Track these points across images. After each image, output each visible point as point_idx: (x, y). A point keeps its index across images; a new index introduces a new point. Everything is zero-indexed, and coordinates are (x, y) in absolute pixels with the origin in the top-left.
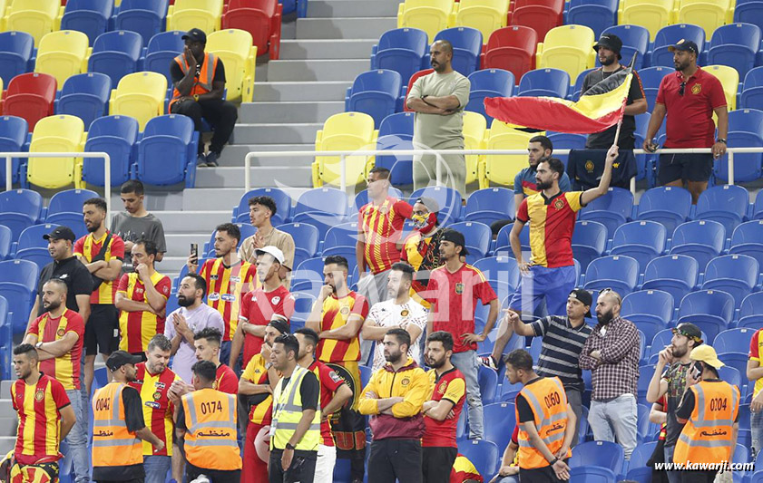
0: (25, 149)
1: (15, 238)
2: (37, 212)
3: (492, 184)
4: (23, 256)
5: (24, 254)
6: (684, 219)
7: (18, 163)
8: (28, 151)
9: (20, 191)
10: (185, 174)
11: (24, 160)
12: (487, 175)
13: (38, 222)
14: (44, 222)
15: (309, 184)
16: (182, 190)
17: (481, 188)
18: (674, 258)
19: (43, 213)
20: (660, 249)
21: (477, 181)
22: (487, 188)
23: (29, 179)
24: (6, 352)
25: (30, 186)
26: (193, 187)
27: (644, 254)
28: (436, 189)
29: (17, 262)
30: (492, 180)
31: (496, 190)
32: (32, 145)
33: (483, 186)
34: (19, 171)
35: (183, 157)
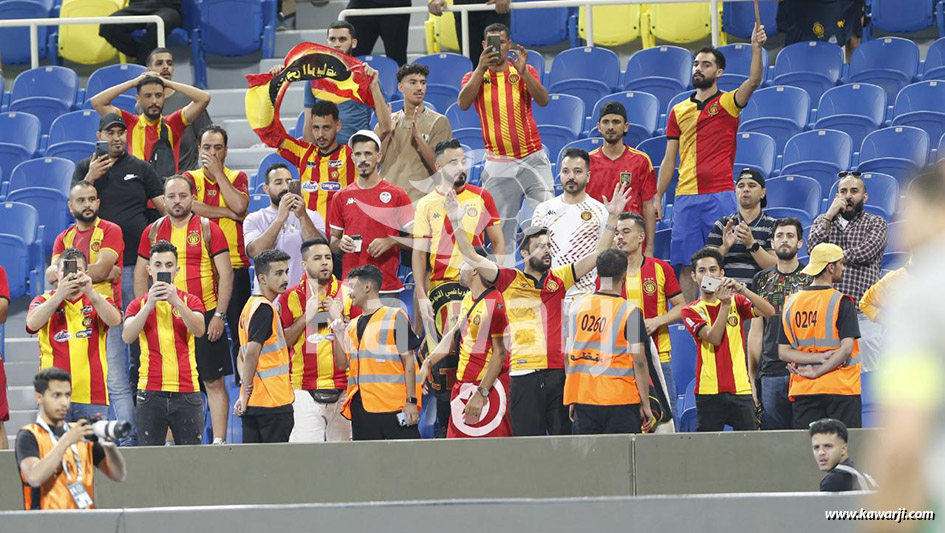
0: (55, 14)
1: (44, 129)
2: (72, 96)
3: (659, 42)
4: (55, 152)
5: (59, 150)
6: (909, 79)
7: (44, 32)
8: (58, 16)
9: (49, 69)
10: (262, 40)
11: (54, 29)
12: (653, 31)
13: (73, 108)
14: (82, 108)
15: (422, 50)
16: (258, 62)
17: (646, 47)
18: (897, 130)
19: (80, 97)
20: (879, 119)
21: (639, 39)
22: (653, 47)
23: (62, 53)
24: (37, 277)
25: (61, 61)
26: (273, 57)
27: (859, 127)
28: (586, 50)
29: (48, 160)
30: (660, 37)
31: (664, 49)
32: (63, 9)
33: (648, 45)
34: (47, 42)
35: (258, 20)
